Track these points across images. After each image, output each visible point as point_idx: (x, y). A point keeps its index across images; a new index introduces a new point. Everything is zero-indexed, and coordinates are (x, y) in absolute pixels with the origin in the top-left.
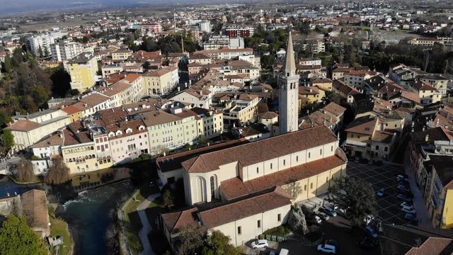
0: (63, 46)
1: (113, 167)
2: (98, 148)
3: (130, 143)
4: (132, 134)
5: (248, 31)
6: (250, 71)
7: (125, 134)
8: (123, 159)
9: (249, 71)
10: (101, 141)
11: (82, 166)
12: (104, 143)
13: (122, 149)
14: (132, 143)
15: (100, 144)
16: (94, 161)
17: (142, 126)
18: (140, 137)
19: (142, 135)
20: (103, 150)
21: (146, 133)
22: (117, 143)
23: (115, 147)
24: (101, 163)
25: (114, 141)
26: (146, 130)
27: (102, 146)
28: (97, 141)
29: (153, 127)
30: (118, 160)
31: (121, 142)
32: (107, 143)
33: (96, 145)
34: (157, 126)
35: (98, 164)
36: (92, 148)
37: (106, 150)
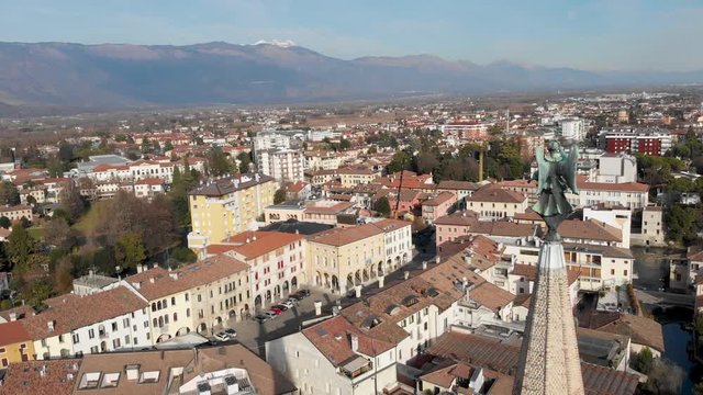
5: (658, 142)
6: (603, 259)
9: (597, 260)
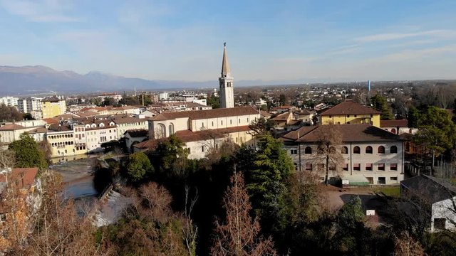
0: (31, 100)
1: (87, 154)
2: (77, 136)
3: (102, 135)
4: (104, 128)
7: (98, 128)
8: (95, 148)
10: (80, 131)
11: (62, 150)
12: (81, 133)
13: (95, 139)
14: (104, 135)
15: (78, 133)
16: (72, 147)
17: (112, 123)
18: (110, 131)
19: (112, 129)
20: (80, 138)
21: (115, 129)
22: (92, 133)
23: (90, 137)
24: (77, 149)
25: (90, 132)
26: (115, 127)
27: (80, 135)
28: (76, 130)
29: (121, 125)
30: (92, 149)
31: (95, 133)
32: (84, 132)
33: (75, 133)
34: (124, 125)
35: (75, 149)
36: (72, 136)
37: (82, 138)
